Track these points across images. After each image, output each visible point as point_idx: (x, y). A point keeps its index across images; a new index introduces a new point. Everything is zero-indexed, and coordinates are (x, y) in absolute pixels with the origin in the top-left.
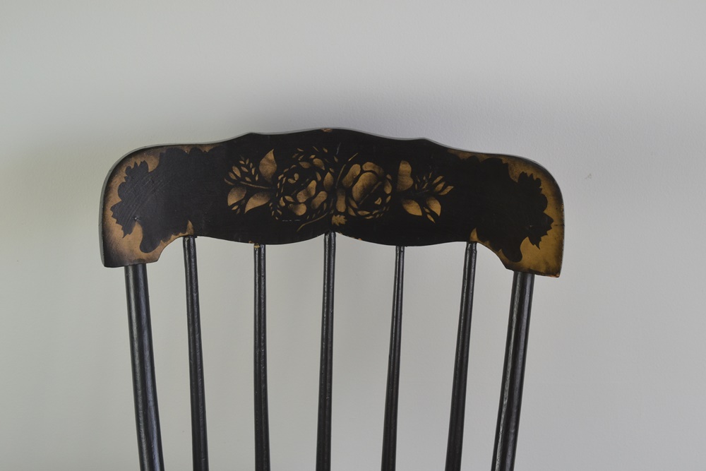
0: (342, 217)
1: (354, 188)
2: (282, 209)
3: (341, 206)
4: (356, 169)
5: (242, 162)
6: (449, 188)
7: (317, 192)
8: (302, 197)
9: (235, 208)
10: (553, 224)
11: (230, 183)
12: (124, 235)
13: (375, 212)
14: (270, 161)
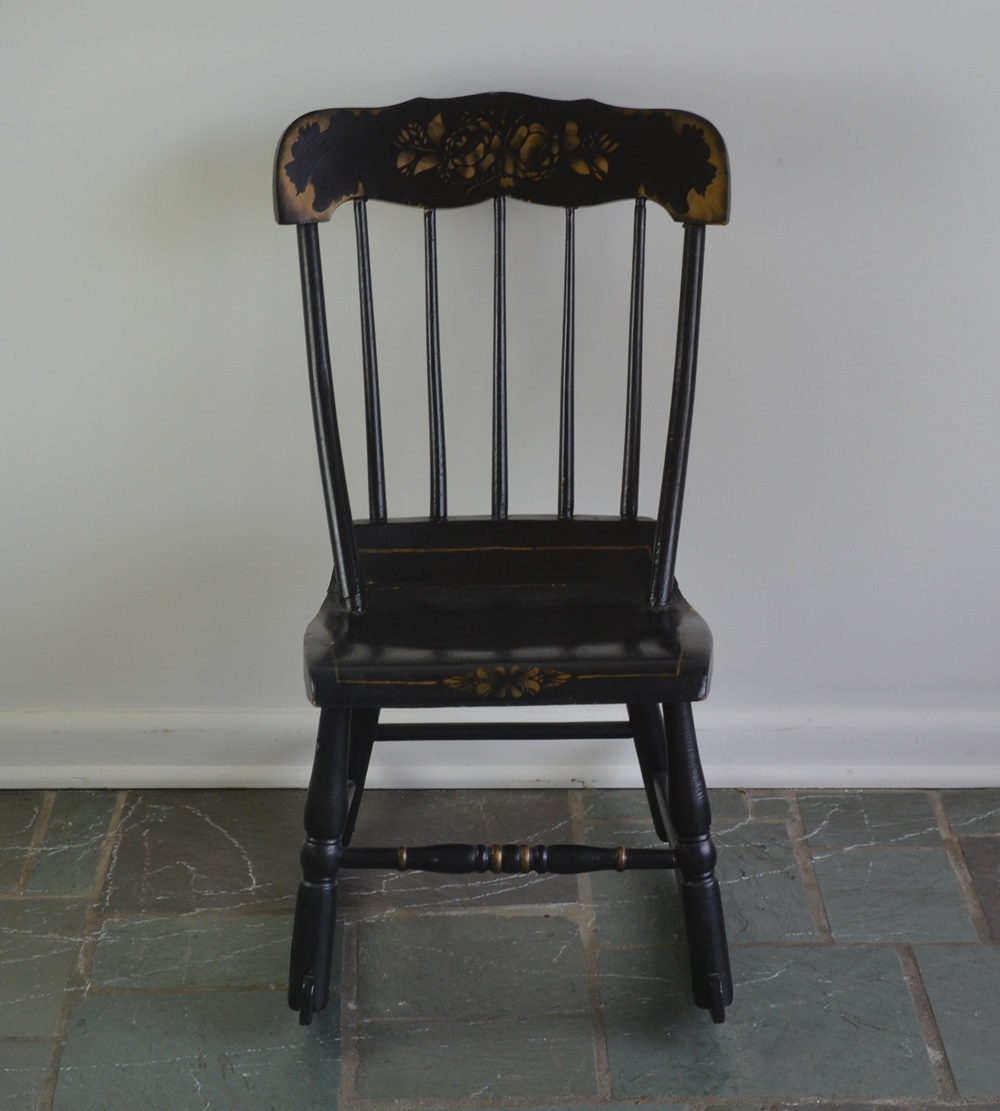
0: (511, 179)
1: (522, 149)
2: (451, 172)
3: (509, 169)
4: (523, 130)
5: (410, 126)
6: (615, 145)
7: (485, 155)
8: (470, 160)
9: (404, 171)
10: (717, 173)
11: (399, 146)
12: (298, 193)
13: (543, 173)
14: (437, 124)
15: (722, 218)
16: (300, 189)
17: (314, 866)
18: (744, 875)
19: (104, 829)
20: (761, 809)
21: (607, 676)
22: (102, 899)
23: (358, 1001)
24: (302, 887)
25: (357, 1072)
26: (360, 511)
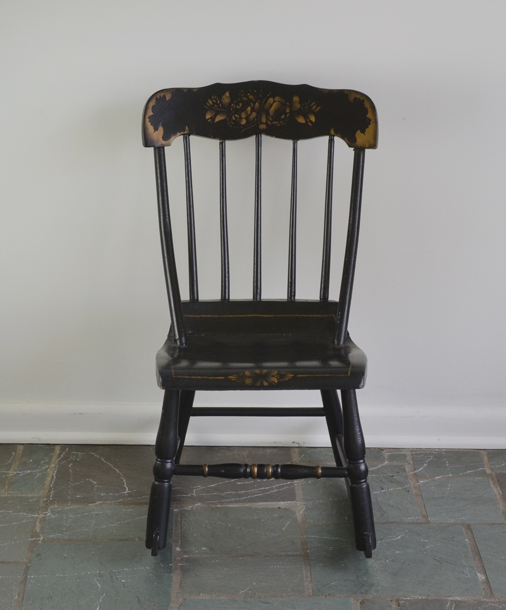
0: (264, 125)
1: (270, 110)
2: (233, 121)
3: (264, 120)
4: (271, 100)
5: (213, 97)
6: (319, 108)
7: (251, 113)
8: (243, 115)
9: (209, 120)
10: (371, 122)
11: (207, 108)
12: (154, 131)
13: (281, 122)
14: (227, 97)
15: (374, 146)
16: (156, 129)
17: (160, 474)
18: (382, 490)
19: (49, 463)
20: (391, 458)
22: (48, 497)
23: (181, 547)
24: (154, 485)
25: (181, 580)
26: (185, 296)
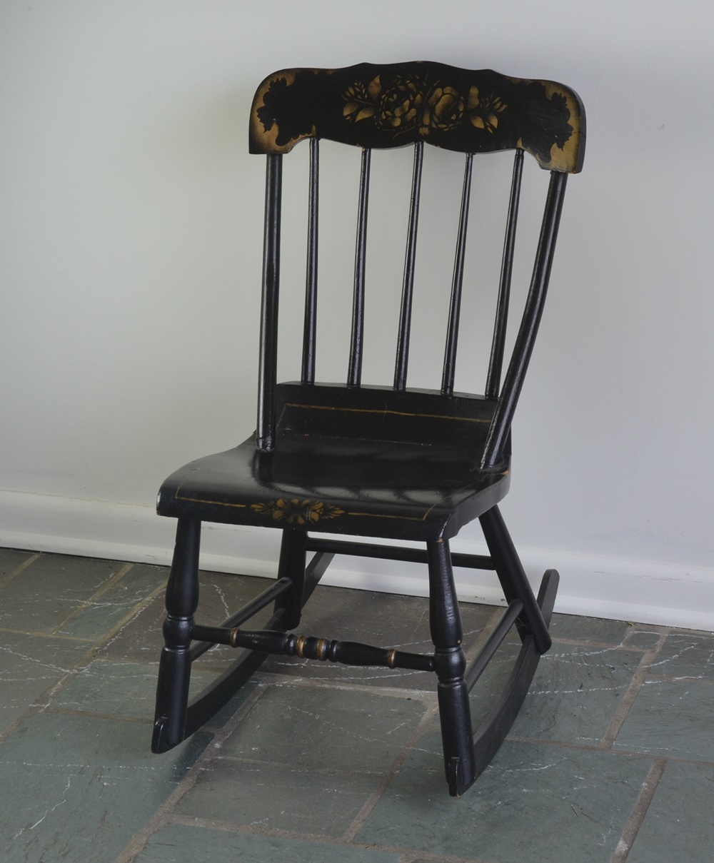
0: (427, 129)
1: (437, 106)
2: (383, 120)
3: (427, 121)
4: (439, 92)
5: (356, 84)
6: (504, 106)
7: (409, 110)
8: (398, 112)
9: (348, 118)
10: (573, 132)
11: (345, 99)
12: (265, 131)
13: (451, 125)
14: (376, 83)
16: (267, 128)
17: (172, 635)
21: (371, 515)
22: (104, 644)
23: (225, 742)
25: (185, 793)
